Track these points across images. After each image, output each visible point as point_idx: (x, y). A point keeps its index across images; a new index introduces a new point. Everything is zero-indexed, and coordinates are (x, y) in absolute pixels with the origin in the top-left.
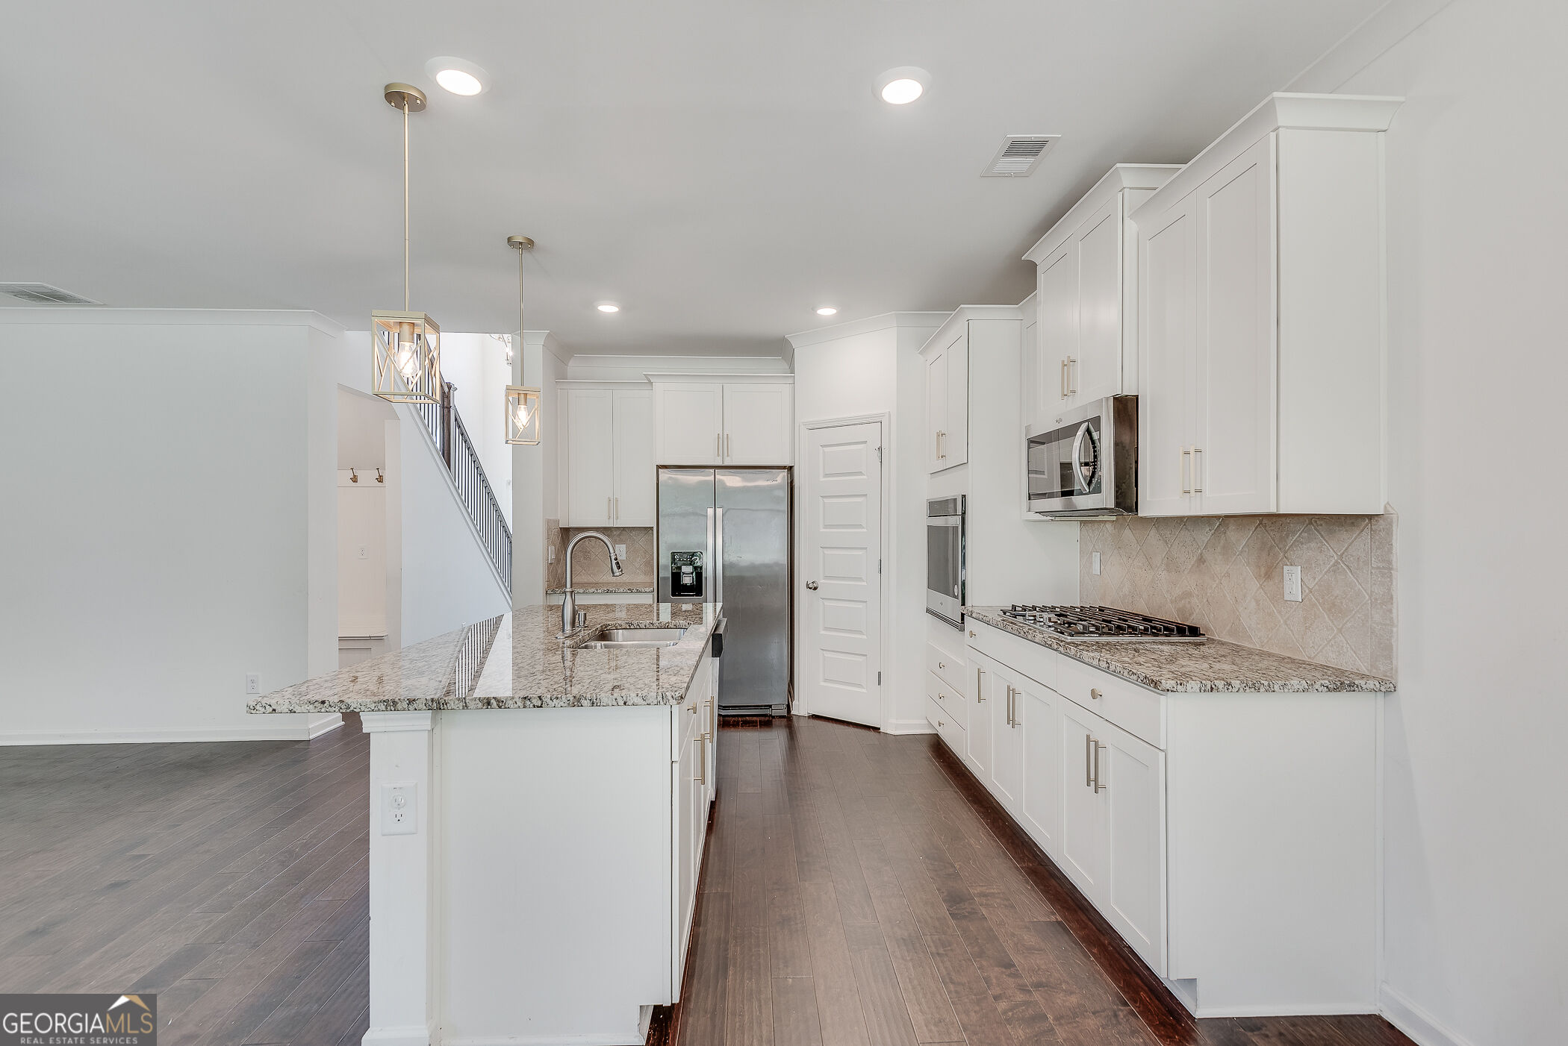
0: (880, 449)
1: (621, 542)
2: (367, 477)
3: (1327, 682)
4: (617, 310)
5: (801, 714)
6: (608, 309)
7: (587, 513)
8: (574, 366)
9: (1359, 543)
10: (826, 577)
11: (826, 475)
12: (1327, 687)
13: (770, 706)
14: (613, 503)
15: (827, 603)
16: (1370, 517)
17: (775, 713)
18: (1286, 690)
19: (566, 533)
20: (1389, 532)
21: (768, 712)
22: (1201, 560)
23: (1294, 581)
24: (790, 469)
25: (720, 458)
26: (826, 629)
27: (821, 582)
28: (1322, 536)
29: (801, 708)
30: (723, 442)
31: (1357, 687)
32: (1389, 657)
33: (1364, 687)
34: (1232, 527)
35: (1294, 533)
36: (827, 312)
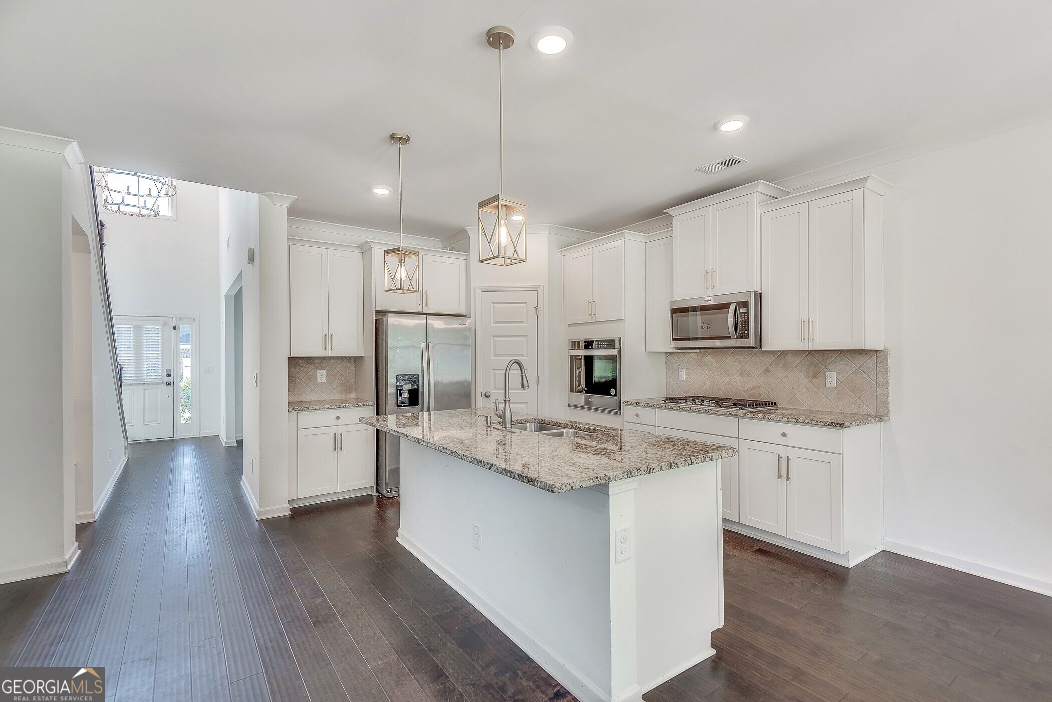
0: (537, 308)
1: (322, 368)
4: (389, 192)
6: (381, 192)
9: (870, 362)
10: (496, 388)
11: (496, 322)
14: (329, 338)
16: (876, 351)
20: (887, 357)
22: (767, 370)
23: (832, 379)
25: (421, 307)
27: (492, 392)
28: (848, 359)
30: (423, 295)
32: (887, 407)
34: (789, 355)
35: (831, 358)
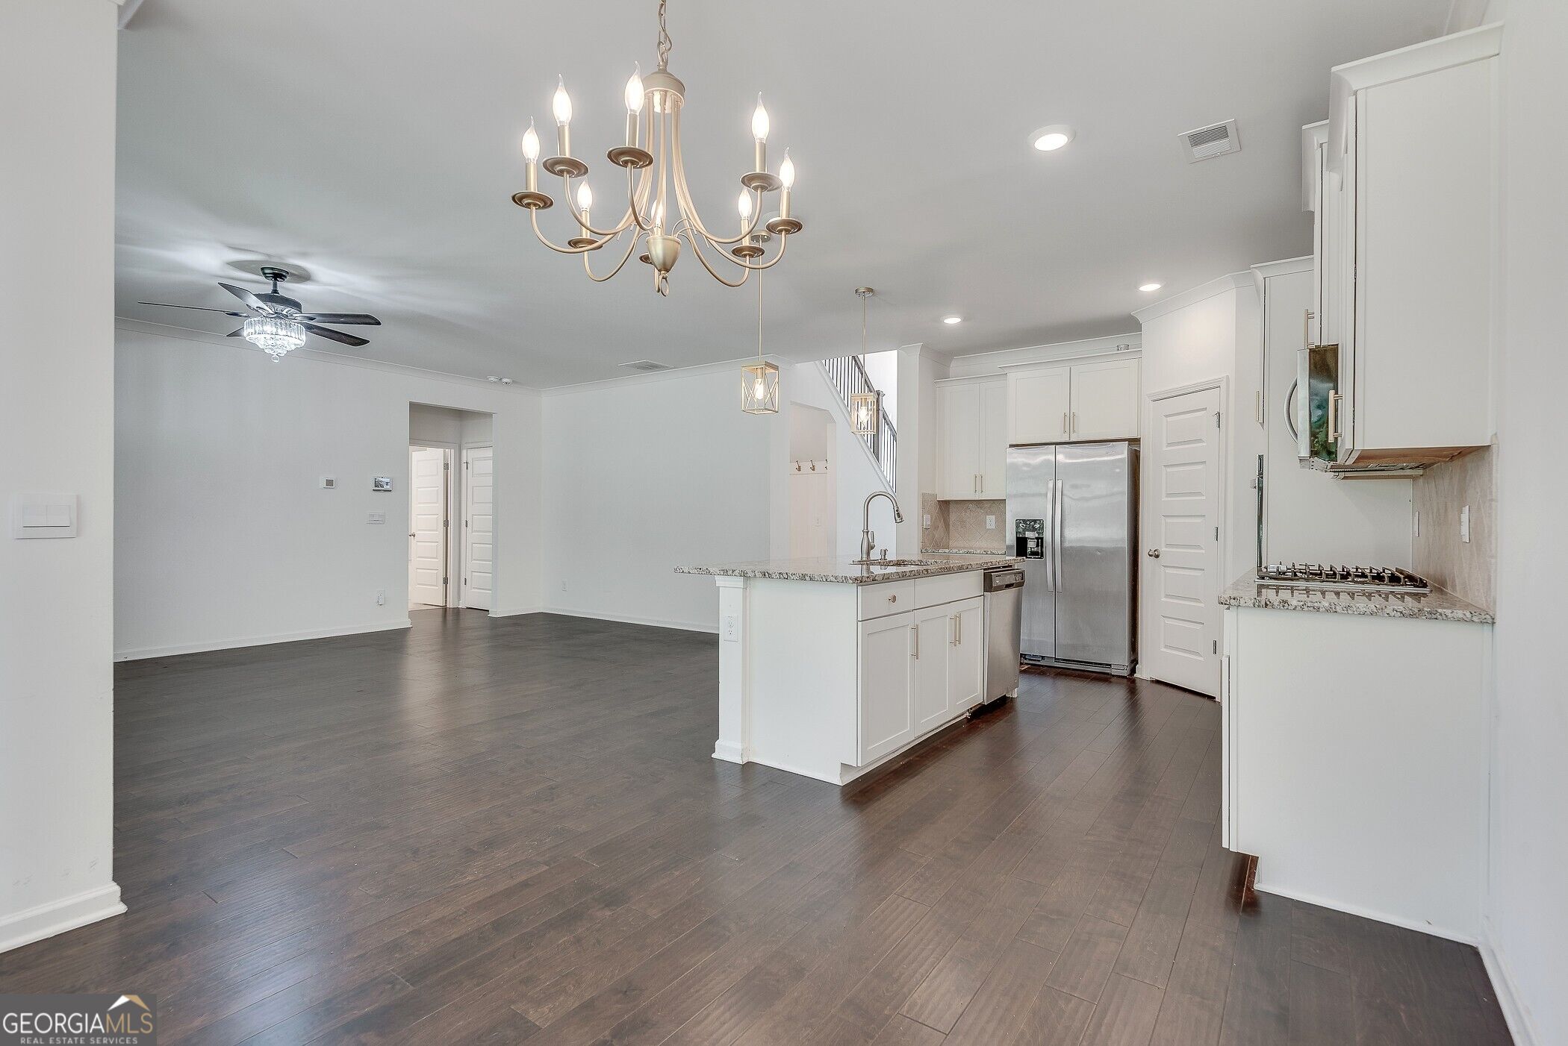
0: (1219, 414)
1: (992, 513)
2: (806, 467)
3: (1402, 607)
4: (959, 320)
5: (1144, 677)
6: (952, 321)
7: (959, 489)
8: (956, 366)
9: (1485, 476)
10: (1168, 545)
11: (1169, 445)
12: (1401, 612)
13: (1110, 665)
14: (979, 479)
15: (1169, 571)
17: (1114, 672)
18: (1350, 612)
19: (945, 505)
20: (1492, 463)
21: (1107, 670)
23: (1465, 522)
24: (1134, 442)
25: (1067, 435)
26: (1167, 596)
27: (1163, 550)
28: (1476, 473)
29: (1145, 672)
30: (1070, 420)
31: (1441, 614)
32: (1490, 589)
33: (1450, 615)
35: (1468, 472)
36: (1150, 288)
